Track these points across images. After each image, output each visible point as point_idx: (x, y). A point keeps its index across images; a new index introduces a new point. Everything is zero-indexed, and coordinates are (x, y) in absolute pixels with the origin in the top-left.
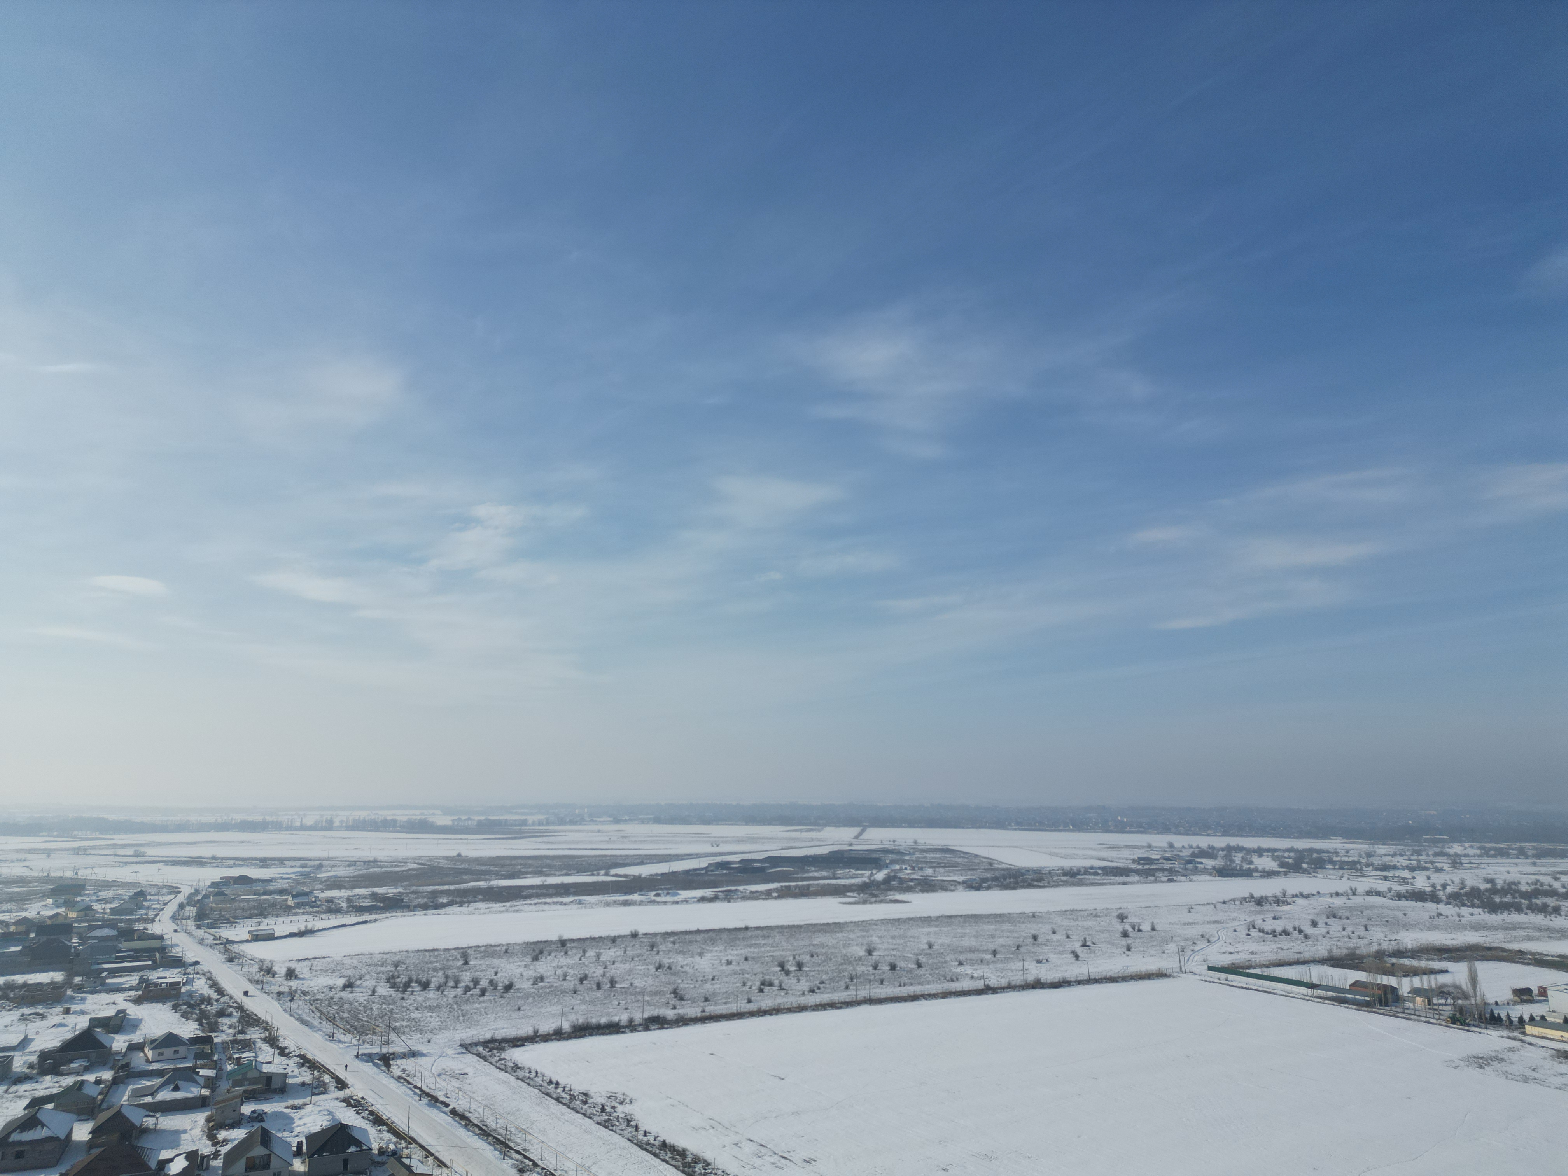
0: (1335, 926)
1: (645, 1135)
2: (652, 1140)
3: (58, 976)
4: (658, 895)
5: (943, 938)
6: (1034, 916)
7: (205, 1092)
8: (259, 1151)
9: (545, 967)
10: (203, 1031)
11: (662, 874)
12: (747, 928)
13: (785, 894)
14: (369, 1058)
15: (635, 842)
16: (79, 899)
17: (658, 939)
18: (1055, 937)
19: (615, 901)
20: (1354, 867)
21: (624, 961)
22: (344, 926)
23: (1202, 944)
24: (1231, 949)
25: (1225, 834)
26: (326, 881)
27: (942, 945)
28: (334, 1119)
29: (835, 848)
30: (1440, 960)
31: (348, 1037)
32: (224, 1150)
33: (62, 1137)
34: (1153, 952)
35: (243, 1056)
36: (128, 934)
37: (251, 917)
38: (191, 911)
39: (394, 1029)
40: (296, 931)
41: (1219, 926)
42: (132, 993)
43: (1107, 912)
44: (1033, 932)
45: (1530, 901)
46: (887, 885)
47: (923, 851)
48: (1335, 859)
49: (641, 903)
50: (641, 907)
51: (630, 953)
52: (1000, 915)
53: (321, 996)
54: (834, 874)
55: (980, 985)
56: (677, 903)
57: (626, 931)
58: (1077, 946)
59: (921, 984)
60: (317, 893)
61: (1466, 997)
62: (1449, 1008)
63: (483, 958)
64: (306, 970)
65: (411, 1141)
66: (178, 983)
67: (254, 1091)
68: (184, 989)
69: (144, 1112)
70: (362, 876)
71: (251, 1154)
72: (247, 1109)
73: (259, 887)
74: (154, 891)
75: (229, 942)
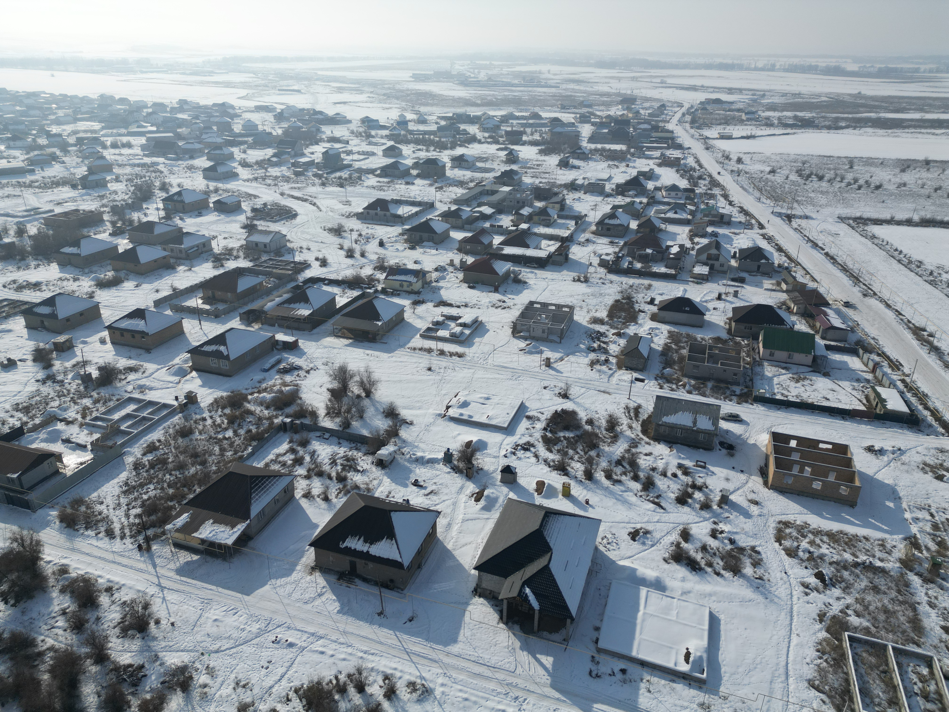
3: (623, 147)
7: (689, 217)
8: (714, 251)
9: (909, 177)
10: (690, 186)
14: (780, 215)
16: (633, 106)
22: (774, 135)
26: (766, 105)
28: (755, 244)
31: (768, 201)
32: (697, 247)
33: (626, 225)
35: (710, 202)
36: (656, 128)
37: (720, 124)
38: (688, 118)
39: (797, 201)
40: (745, 135)
42: (657, 161)
53: (756, 176)
60: (760, 113)
63: (864, 165)
64: (748, 159)
65: (798, 264)
66: (679, 158)
67: (714, 221)
68: (682, 162)
69: (660, 221)
70: (790, 104)
71: (710, 252)
72: (710, 229)
73: (726, 106)
74: (670, 104)
75: (707, 138)
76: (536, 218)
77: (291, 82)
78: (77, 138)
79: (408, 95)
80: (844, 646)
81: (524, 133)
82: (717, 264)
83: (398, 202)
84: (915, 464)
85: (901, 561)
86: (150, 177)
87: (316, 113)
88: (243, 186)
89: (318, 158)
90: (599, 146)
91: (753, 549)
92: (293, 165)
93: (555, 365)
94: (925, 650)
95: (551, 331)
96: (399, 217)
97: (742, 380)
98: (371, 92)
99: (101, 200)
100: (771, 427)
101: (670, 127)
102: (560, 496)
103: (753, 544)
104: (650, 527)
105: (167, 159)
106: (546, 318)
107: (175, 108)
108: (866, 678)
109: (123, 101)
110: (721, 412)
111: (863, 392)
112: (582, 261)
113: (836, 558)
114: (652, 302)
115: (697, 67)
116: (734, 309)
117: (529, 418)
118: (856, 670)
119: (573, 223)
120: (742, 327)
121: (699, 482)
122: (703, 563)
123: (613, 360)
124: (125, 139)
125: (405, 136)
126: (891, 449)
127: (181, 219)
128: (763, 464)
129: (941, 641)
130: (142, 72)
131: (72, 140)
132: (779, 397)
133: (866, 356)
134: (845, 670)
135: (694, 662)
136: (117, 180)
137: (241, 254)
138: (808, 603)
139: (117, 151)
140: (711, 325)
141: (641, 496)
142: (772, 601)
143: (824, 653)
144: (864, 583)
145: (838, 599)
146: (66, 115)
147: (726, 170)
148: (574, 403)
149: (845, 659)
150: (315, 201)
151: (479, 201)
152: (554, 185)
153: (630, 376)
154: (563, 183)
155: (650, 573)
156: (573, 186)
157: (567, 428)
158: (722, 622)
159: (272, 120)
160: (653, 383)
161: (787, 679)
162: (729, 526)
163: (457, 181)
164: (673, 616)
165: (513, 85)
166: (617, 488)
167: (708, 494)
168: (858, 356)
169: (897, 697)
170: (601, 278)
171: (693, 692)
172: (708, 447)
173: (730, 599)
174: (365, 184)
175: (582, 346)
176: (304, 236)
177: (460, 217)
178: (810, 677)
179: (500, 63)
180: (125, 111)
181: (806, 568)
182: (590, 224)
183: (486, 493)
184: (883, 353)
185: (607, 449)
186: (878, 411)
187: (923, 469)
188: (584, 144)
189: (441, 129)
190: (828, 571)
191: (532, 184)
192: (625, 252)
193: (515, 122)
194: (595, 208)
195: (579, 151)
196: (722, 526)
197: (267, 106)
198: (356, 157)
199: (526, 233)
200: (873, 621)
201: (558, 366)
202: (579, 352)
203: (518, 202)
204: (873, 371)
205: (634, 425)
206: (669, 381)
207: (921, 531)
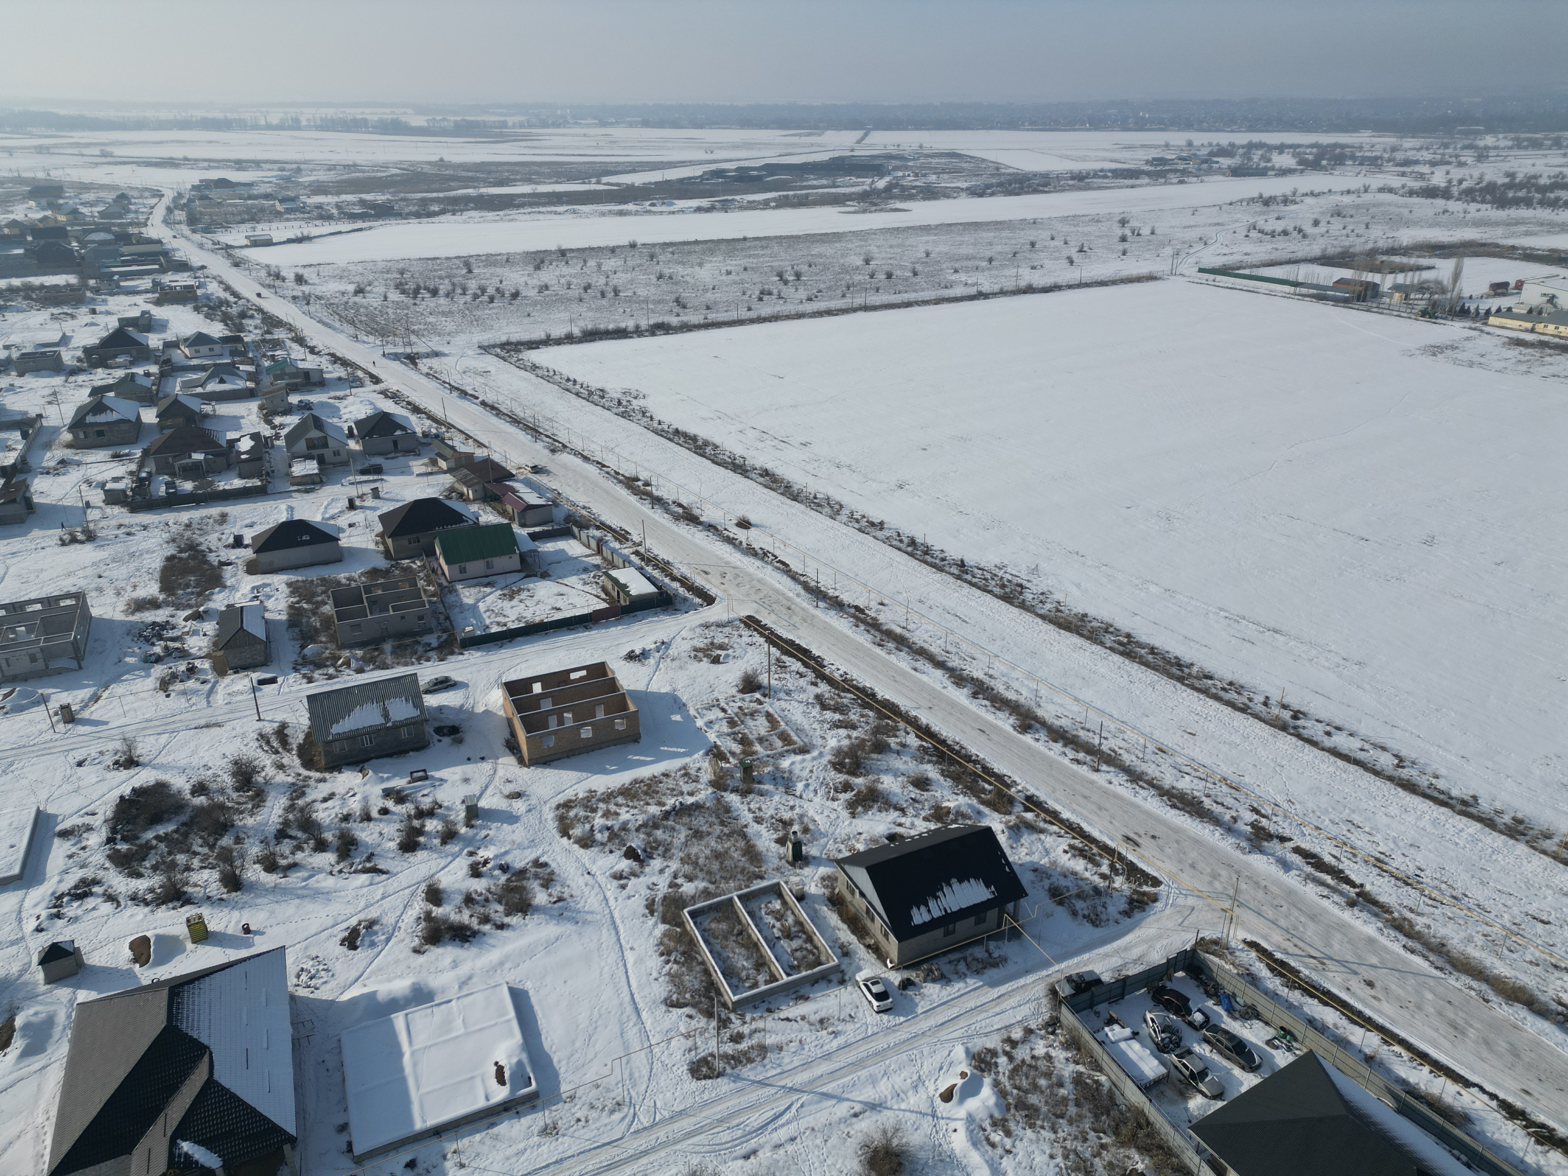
0: (1337, 224)
1: (660, 423)
2: (666, 428)
3: (72, 279)
4: (653, 205)
5: (941, 246)
6: (1035, 223)
7: (250, 385)
8: (315, 434)
9: (549, 275)
10: (231, 331)
11: (656, 183)
12: (745, 239)
13: (783, 203)
14: (396, 357)
15: (625, 148)
16: (61, 201)
17: (657, 250)
18: (1053, 244)
19: (610, 211)
20: (1374, 163)
21: (625, 271)
22: (340, 233)
23: (1198, 247)
24: (1226, 251)
25: (1251, 129)
26: (309, 186)
27: (939, 253)
28: (375, 408)
29: (836, 154)
30: (1430, 257)
31: (371, 339)
32: (284, 432)
33: (133, 420)
34: (1147, 256)
35: (277, 353)
36: (124, 238)
37: (243, 222)
38: (180, 215)
39: (413, 332)
40: (293, 237)
41: (1219, 228)
42: (150, 295)
43: (1109, 217)
44: (1032, 238)
45: (1544, 195)
46: (888, 193)
47: (928, 156)
48: (1358, 154)
49: (637, 213)
50: (637, 217)
51: (630, 263)
52: (1001, 223)
53: (336, 301)
54: (834, 182)
55: (973, 291)
56: (673, 213)
57: (624, 241)
58: (1073, 252)
59: (915, 291)
60: (303, 198)
61: (1444, 291)
62: (1424, 302)
63: (485, 266)
64: (314, 276)
65: (450, 426)
66: (192, 287)
67: (296, 384)
68: (199, 292)
69: (198, 400)
70: (345, 181)
71: (308, 436)
72: (294, 399)
73: (240, 191)
74: (135, 194)
75: (229, 247)
80: (689, 928)
82: (327, 453)
84: (686, 654)
85: (712, 784)
90: (16, 282)
91: (537, 863)
93: (85, 714)
94: (769, 879)
95: (49, 654)
97: (434, 624)
100: (500, 677)
101: (151, 233)
102: (190, 946)
103: (533, 856)
104: (373, 914)
106: (29, 631)
108: (725, 955)
110: (421, 683)
111: (597, 583)
112: (66, 503)
113: (641, 819)
114: (238, 542)
115: (162, 125)
116: (382, 518)
117: (65, 834)
118: (711, 952)
119: (17, 435)
120: (404, 541)
121: (426, 803)
122: (474, 924)
123: (206, 665)
126: (653, 646)
128: (508, 736)
129: (781, 859)
132: (495, 629)
133: (584, 534)
134: (700, 959)
135: (512, 1076)
138: (629, 898)
140: (354, 553)
141: (340, 872)
142: (585, 922)
143: (669, 953)
144: (683, 834)
145: (662, 871)
147: (277, 294)
148: (154, 767)
149: (695, 945)
153: (246, 681)
155: (400, 986)
157: (156, 819)
158: (531, 993)
160: (293, 677)
161: (639, 1016)
162: (492, 848)
164: (459, 1028)
166: (295, 879)
167: (446, 816)
168: (575, 537)
169: (762, 956)
170: (120, 526)
171: (526, 1121)
172: (419, 745)
173: (530, 952)
175: (130, 660)
178: (664, 995)
181: (611, 852)
182: (56, 430)
183: (19, 1022)
184: (602, 523)
185: (250, 821)
186: (622, 603)
187: (696, 657)
190: (637, 842)
192: (151, 467)
194: (53, 399)
196: (484, 853)
200: (708, 877)
201: (95, 712)
202: (127, 672)
204: (599, 552)
205: (285, 761)
206: (319, 665)
207: (720, 735)
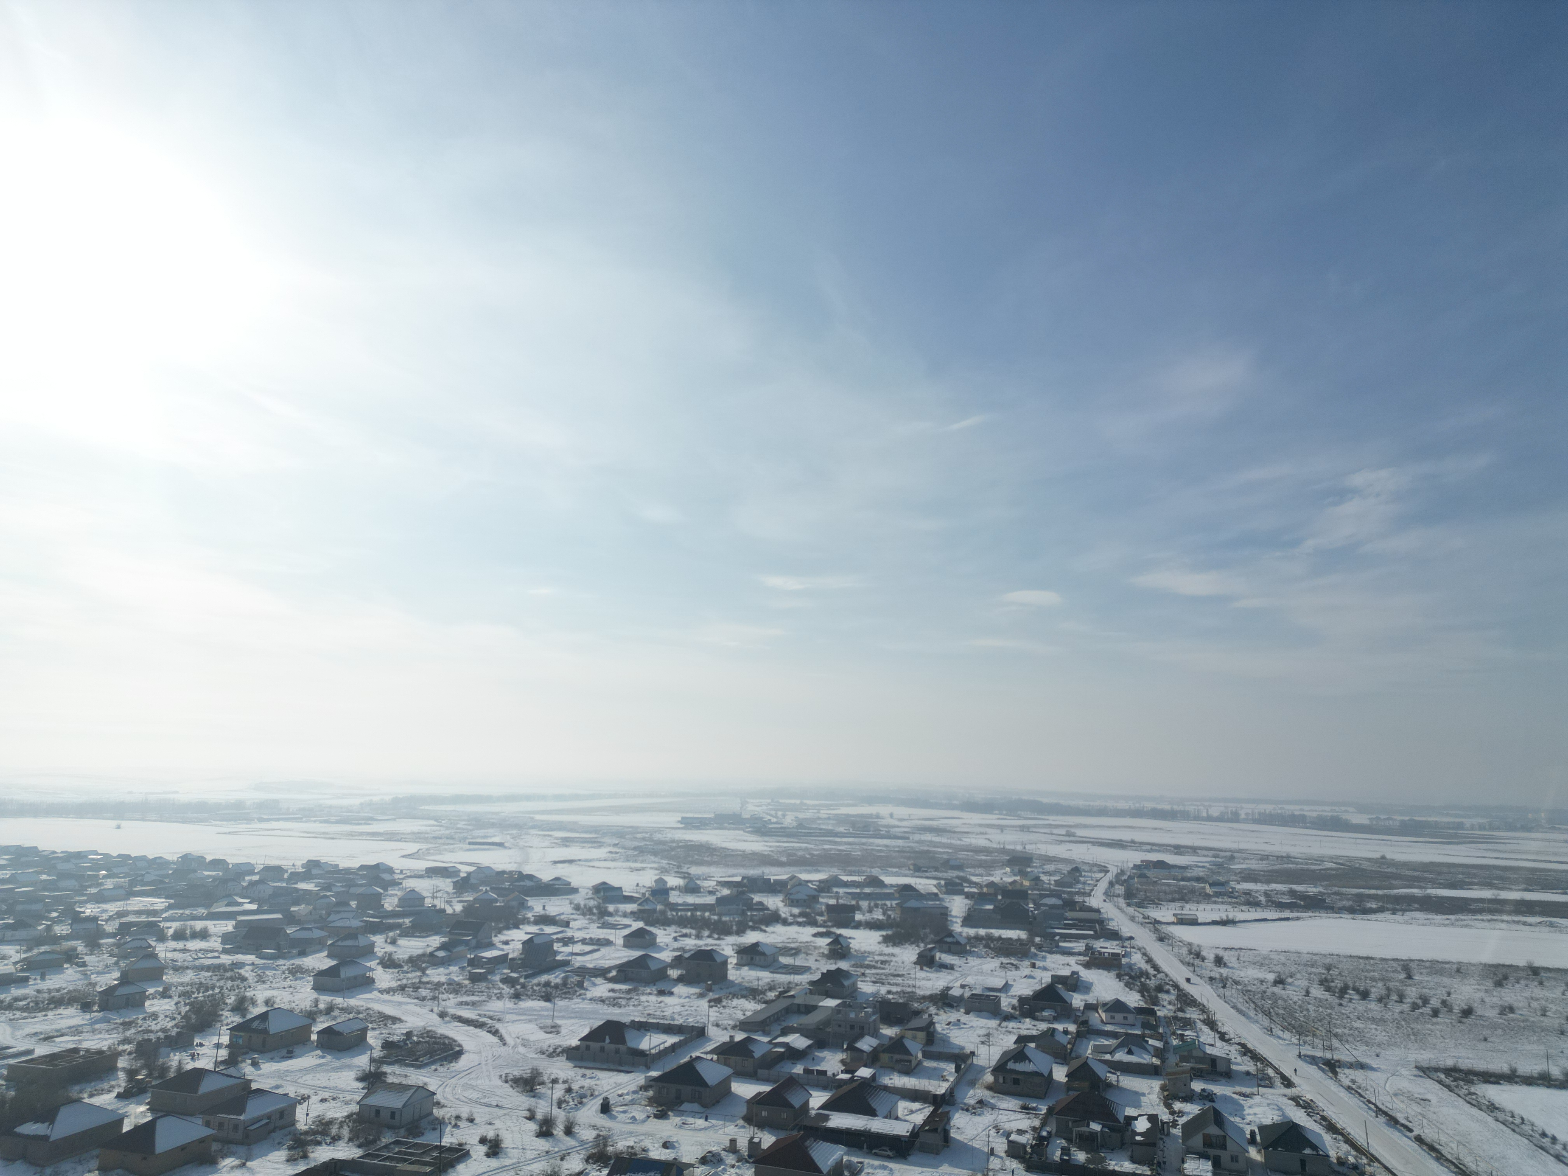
3: (1022, 935)
7: (1156, 1061)
8: (1213, 1130)
9: (1514, 996)
10: (1146, 1003)
14: (1313, 1060)
16: (1029, 870)
22: (1265, 920)
26: (1240, 873)
28: (1283, 1115)
31: (1287, 1035)
32: (1182, 1121)
33: (1046, 1074)
35: (1187, 1033)
36: (1070, 904)
37: (1173, 900)
38: (1120, 889)
39: (1336, 1035)
40: (1218, 919)
42: (1081, 958)
53: (1254, 988)
60: (1233, 884)
63: (1429, 974)
64: (1234, 960)
65: (1373, 1159)
66: (1118, 954)
67: (1201, 1070)
68: (1124, 961)
69: (1106, 1068)
70: (1277, 871)
71: (1207, 1131)
72: (1197, 1086)
73: (1175, 872)
74: (1086, 868)
75: (1157, 922)
76: (885, 1057)
77: (491, 831)
78: (121, 924)
79: (673, 849)
81: (858, 908)
82: (1225, 1156)
83: (643, 1027)
86: (221, 988)
87: (522, 877)
88: (377, 1001)
89: (514, 950)
90: (982, 932)
92: (472, 963)
96: (642, 1054)
98: (615, 845)
99: (124, 1030)
101: (1095, 901)
105: (260, 957)
107: (298, 874)
109: (218, 863)
112: (976, 1144)
119: (951, 1067)
124: (199, 925)
125: (663, 912)
127: (255, 1064)
130: (261, 820)
131: (110, 928)
136: (165, 994)
137: (346, 1132)
139: (180, 945)
146: (117, 887)
147: (1201, 977)
150: (498, 1026)
151: (784, 1024)
152: (912, 996)
154: (928, 993)
156: (944, 1000)
159: (450, 889)
163: (746, 988)
165: (836, 835)
174: (589, 995)
176: (466, 1094)
177: (749, 1054)
179: (817, 802)
180: (215, 879)
182: (982, 1070)
188: (957, 927)
189: (721, 901)
191: (875, 995)
192: (1051, 1128)
193: (841, 891)
194: (986, 1039)
195: (949, 940)
197: (446, 869)
198: (578, 948)
199: (869, 1085)
203: (852, 1027)
